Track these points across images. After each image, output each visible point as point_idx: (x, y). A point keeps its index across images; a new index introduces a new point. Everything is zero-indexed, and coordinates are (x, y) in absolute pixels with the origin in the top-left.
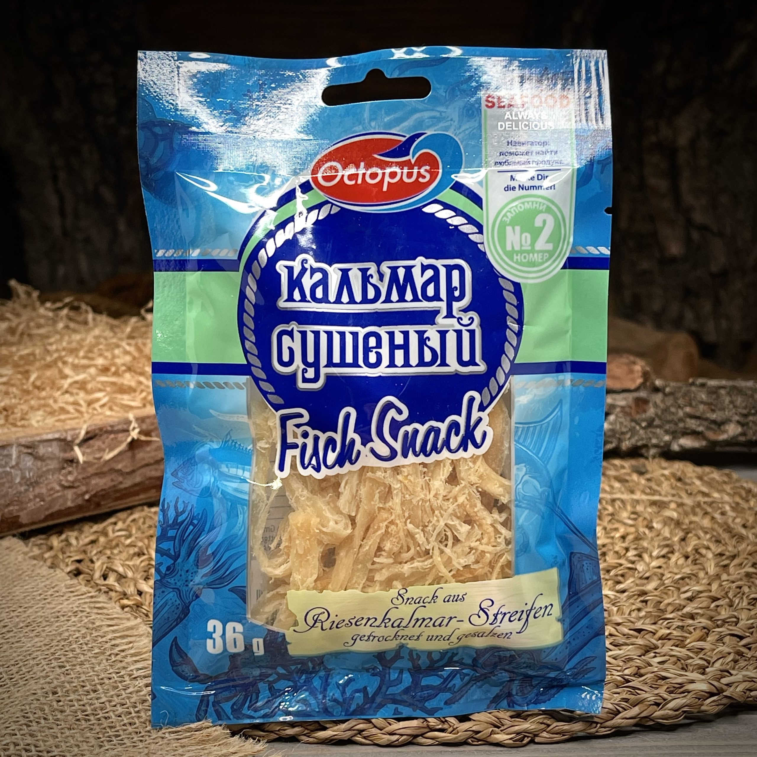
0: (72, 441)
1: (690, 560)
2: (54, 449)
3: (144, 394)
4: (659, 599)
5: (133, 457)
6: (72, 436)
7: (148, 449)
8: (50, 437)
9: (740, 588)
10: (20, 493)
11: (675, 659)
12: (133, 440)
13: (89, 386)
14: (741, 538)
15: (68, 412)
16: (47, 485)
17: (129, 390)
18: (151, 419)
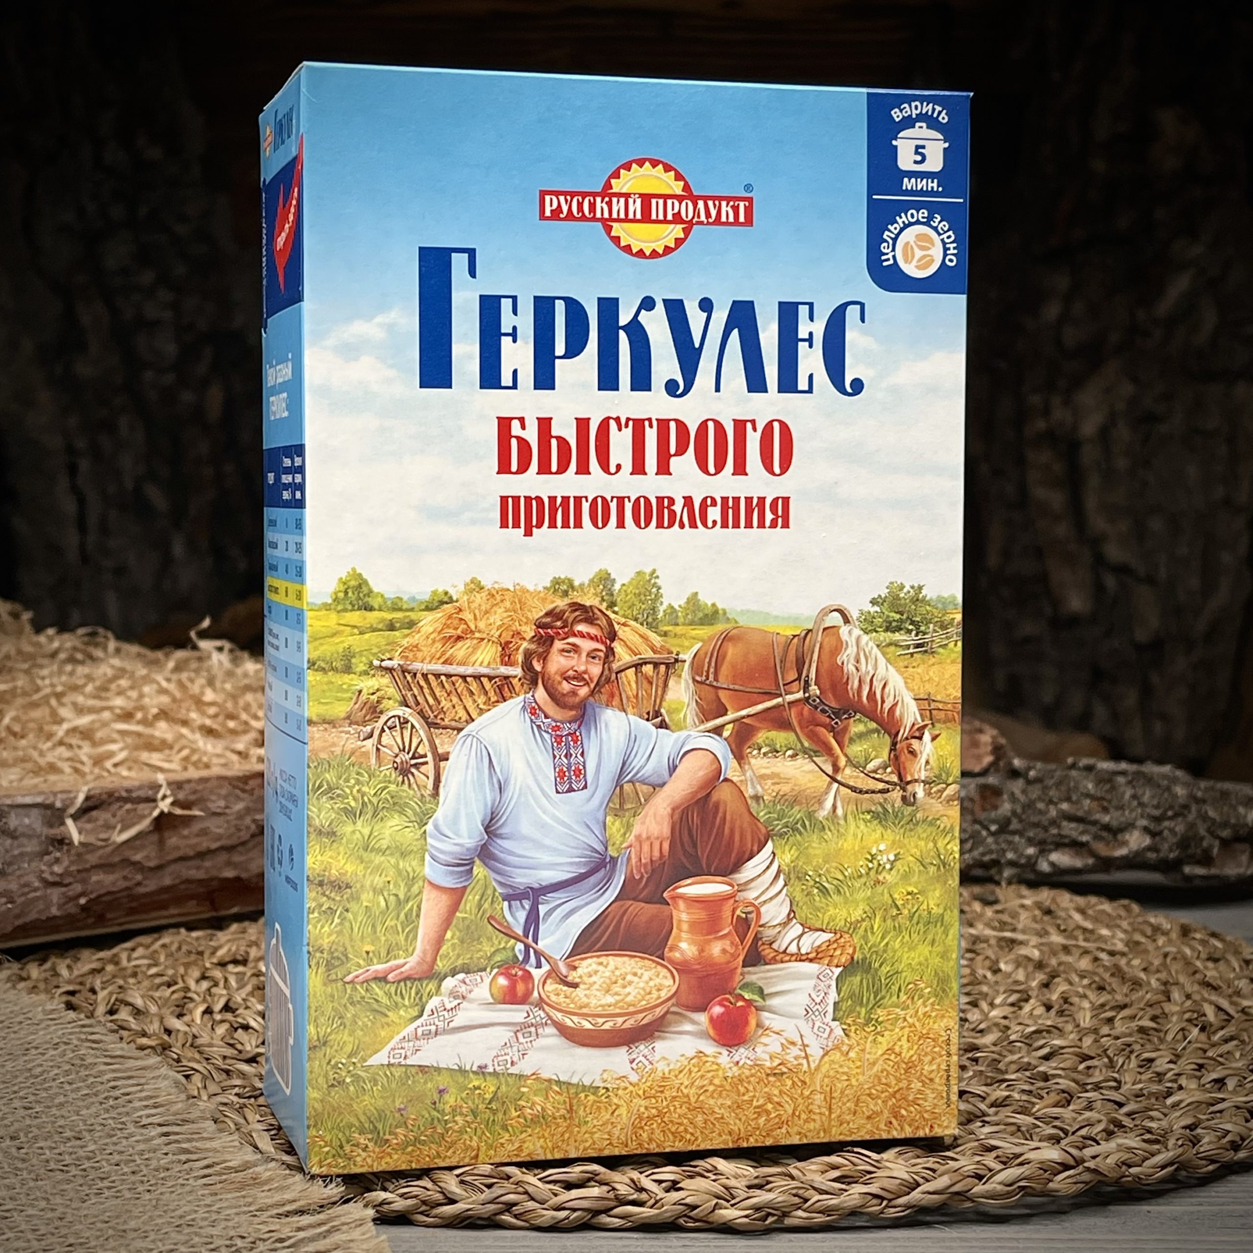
0: (63, 810)
1: (1053, 1012)
2: (33, 821)
3: (186, 752)
4: (996, 1056)
5: (161, 842)
6: (63, 801)
7: (186, 832)
8: (28, 800)
9: (1129, 1045)
11: (1014, 1128)
12: (162, 813)
13: (97, 735)
14: (1137, 984)
15: (61, 772)
16: (20, 877)
17: (163, 746)
18: (193, 785)
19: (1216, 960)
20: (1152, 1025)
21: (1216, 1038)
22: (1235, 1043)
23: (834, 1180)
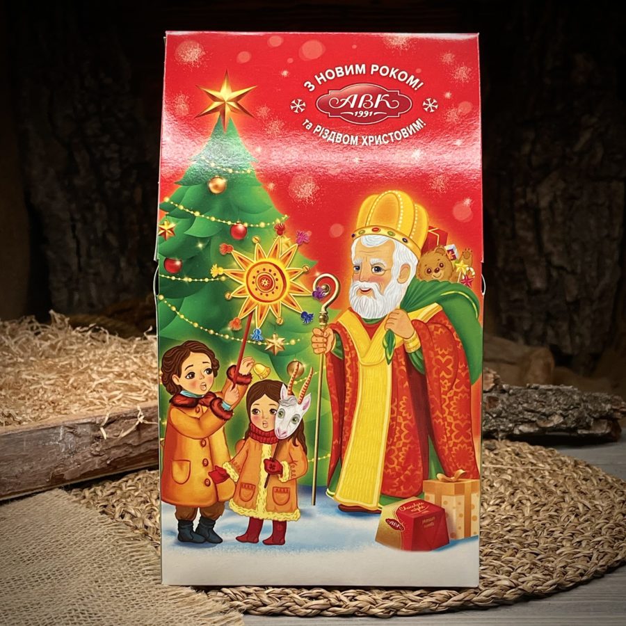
0: (100, 424)
1: (514, 507)
2: (87, 429)
3: (147, 392)
4: (489, 531)
5: (140, 435)
6: (99, 421)
7: (149, 430)
8: (85, 421)
9: (544, 524)
10: (65, 459)
11: (492, 567)
12: (140, 423)
13: (109, 387)
14: (551, 493)
15: (95, 404)
16: (82, 453)
17: (138, 389)
18: (152, 410)
19: (586, 480)
20: (556, 514)
21: (581, 520)
22: (589, 522)
23: (418, 595)
